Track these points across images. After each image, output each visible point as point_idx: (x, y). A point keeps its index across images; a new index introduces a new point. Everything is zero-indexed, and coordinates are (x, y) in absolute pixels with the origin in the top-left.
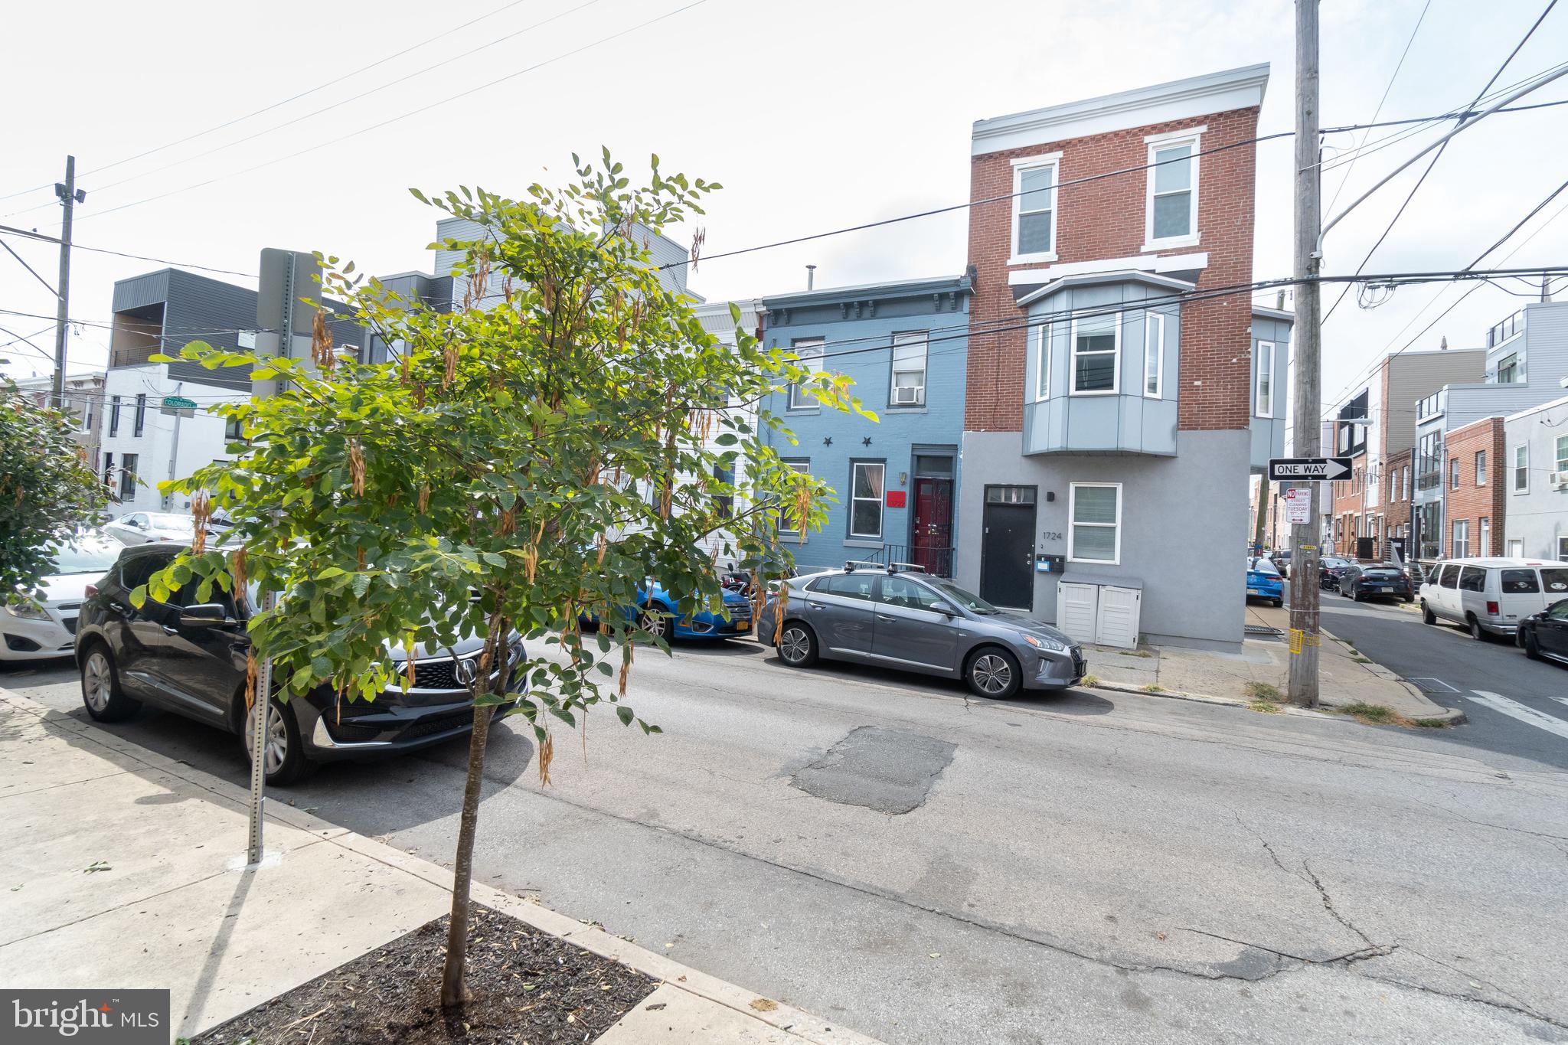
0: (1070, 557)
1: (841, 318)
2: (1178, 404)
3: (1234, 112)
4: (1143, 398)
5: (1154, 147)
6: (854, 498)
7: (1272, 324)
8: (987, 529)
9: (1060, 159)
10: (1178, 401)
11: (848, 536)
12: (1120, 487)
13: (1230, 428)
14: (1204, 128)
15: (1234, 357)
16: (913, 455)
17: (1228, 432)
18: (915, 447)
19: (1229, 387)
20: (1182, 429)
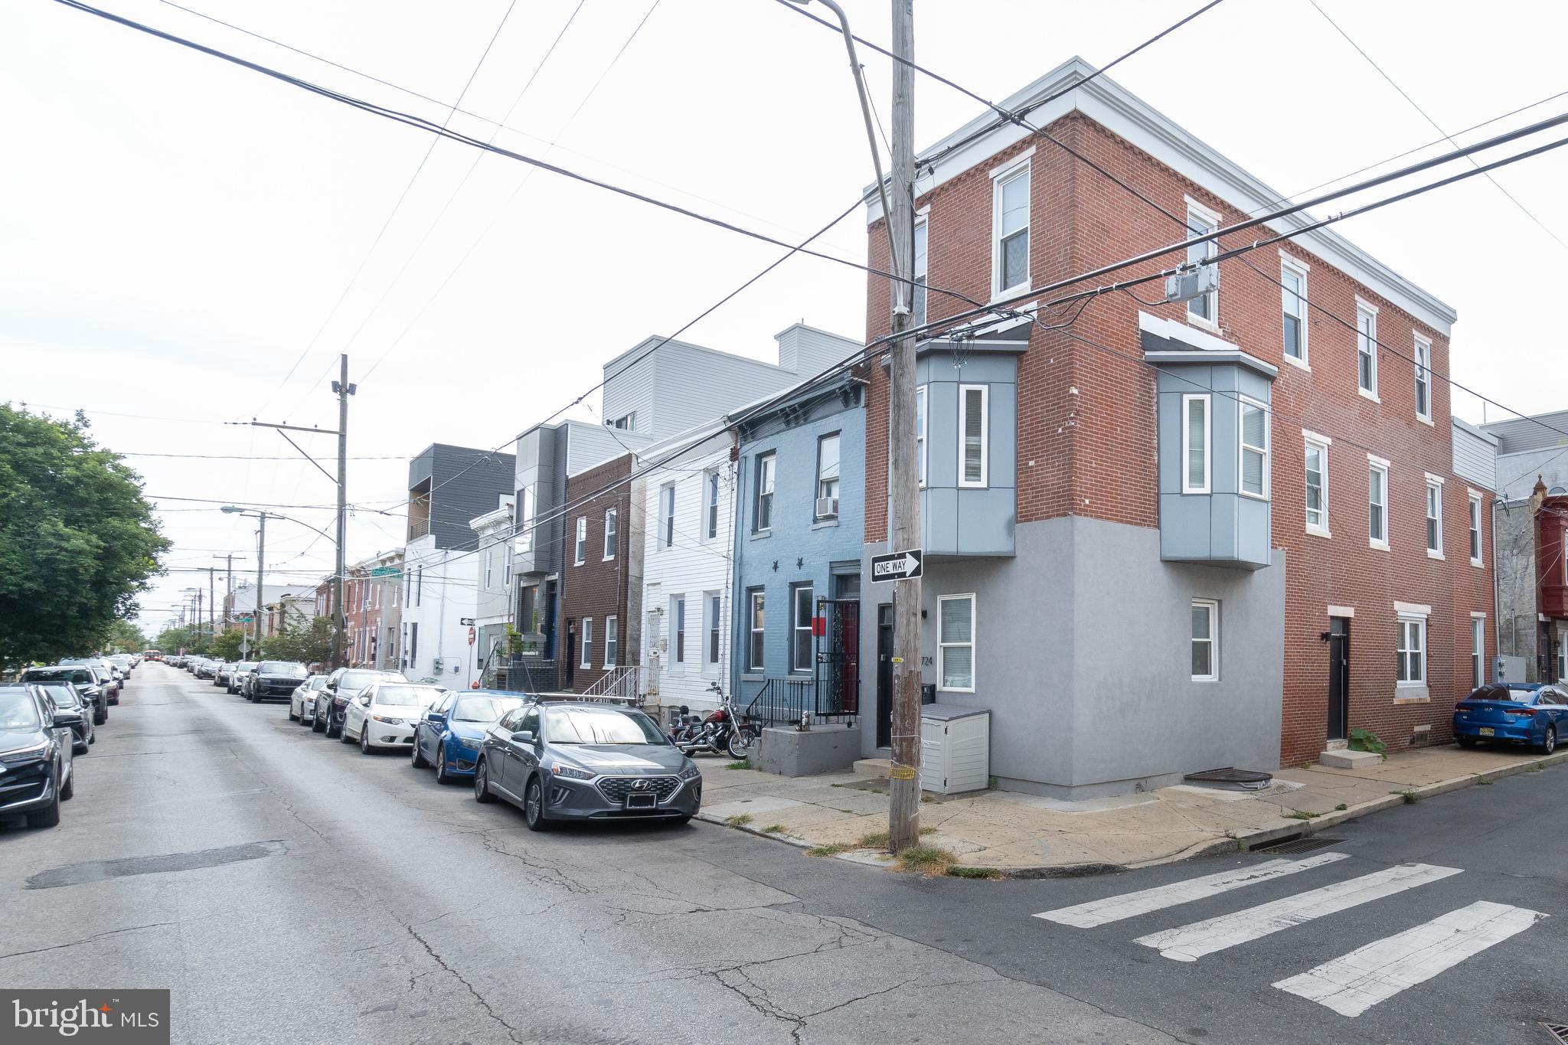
0: (939, 687)
1: (783, 426)
2: (1016, 492)
3: (1055, 123)
4: (958, 489)
5: (999, 182)
6: (797, 628)
7: (1208, 369)
8: (882, 656)
9: (929, 213)
10: (1016, 487)
11: (791, 671)
12: (973, 597)
13: (1058, 515)
14: (1032, 150)
15: (1059, 426)
16: (831, 575)
17: (1055, 520)
18: (834, 565)
19: (1057, 464)
20: (1021, 522)
